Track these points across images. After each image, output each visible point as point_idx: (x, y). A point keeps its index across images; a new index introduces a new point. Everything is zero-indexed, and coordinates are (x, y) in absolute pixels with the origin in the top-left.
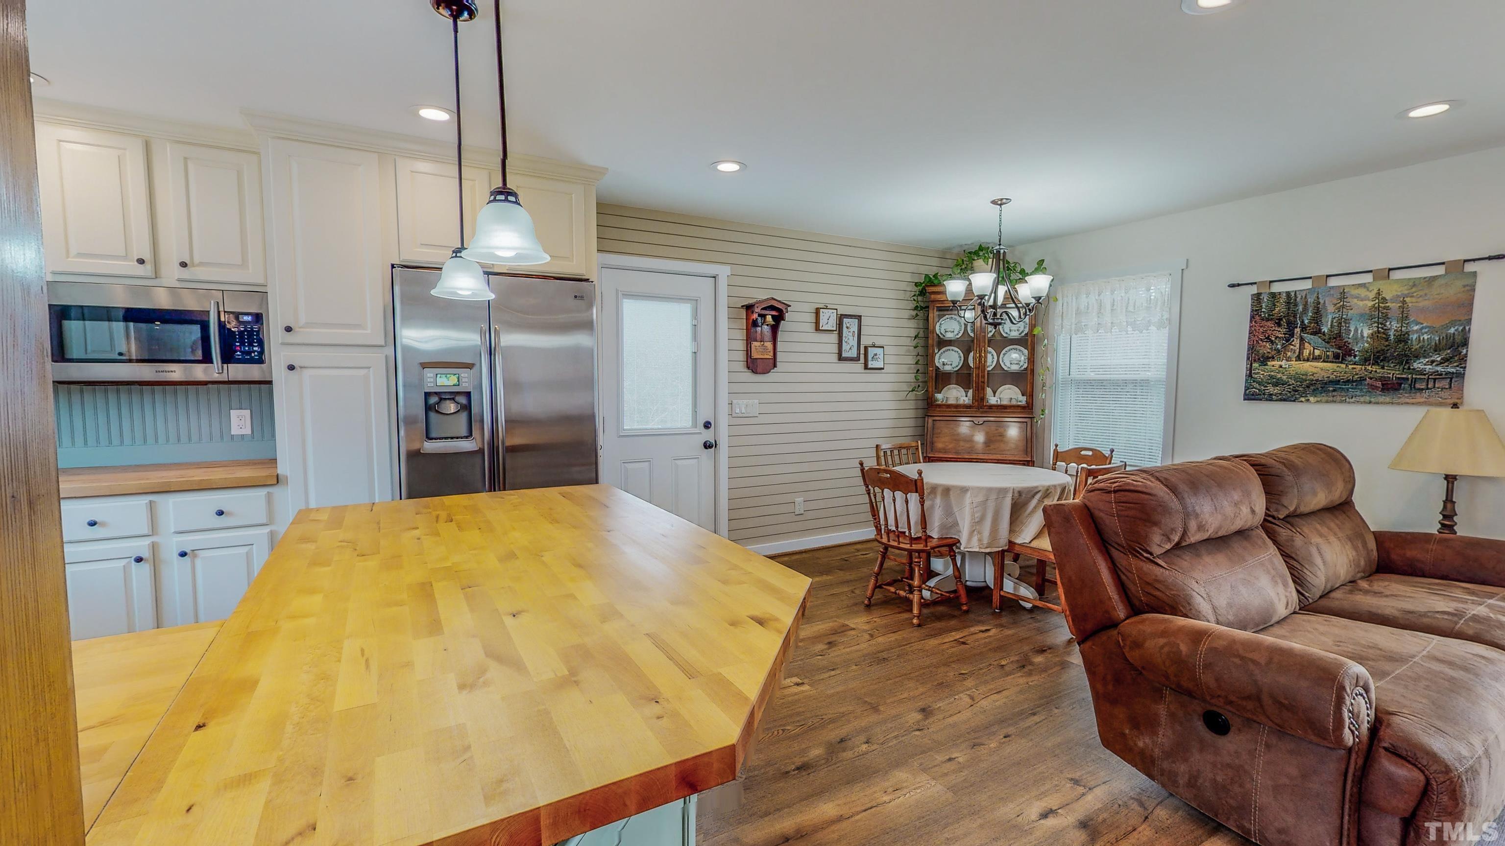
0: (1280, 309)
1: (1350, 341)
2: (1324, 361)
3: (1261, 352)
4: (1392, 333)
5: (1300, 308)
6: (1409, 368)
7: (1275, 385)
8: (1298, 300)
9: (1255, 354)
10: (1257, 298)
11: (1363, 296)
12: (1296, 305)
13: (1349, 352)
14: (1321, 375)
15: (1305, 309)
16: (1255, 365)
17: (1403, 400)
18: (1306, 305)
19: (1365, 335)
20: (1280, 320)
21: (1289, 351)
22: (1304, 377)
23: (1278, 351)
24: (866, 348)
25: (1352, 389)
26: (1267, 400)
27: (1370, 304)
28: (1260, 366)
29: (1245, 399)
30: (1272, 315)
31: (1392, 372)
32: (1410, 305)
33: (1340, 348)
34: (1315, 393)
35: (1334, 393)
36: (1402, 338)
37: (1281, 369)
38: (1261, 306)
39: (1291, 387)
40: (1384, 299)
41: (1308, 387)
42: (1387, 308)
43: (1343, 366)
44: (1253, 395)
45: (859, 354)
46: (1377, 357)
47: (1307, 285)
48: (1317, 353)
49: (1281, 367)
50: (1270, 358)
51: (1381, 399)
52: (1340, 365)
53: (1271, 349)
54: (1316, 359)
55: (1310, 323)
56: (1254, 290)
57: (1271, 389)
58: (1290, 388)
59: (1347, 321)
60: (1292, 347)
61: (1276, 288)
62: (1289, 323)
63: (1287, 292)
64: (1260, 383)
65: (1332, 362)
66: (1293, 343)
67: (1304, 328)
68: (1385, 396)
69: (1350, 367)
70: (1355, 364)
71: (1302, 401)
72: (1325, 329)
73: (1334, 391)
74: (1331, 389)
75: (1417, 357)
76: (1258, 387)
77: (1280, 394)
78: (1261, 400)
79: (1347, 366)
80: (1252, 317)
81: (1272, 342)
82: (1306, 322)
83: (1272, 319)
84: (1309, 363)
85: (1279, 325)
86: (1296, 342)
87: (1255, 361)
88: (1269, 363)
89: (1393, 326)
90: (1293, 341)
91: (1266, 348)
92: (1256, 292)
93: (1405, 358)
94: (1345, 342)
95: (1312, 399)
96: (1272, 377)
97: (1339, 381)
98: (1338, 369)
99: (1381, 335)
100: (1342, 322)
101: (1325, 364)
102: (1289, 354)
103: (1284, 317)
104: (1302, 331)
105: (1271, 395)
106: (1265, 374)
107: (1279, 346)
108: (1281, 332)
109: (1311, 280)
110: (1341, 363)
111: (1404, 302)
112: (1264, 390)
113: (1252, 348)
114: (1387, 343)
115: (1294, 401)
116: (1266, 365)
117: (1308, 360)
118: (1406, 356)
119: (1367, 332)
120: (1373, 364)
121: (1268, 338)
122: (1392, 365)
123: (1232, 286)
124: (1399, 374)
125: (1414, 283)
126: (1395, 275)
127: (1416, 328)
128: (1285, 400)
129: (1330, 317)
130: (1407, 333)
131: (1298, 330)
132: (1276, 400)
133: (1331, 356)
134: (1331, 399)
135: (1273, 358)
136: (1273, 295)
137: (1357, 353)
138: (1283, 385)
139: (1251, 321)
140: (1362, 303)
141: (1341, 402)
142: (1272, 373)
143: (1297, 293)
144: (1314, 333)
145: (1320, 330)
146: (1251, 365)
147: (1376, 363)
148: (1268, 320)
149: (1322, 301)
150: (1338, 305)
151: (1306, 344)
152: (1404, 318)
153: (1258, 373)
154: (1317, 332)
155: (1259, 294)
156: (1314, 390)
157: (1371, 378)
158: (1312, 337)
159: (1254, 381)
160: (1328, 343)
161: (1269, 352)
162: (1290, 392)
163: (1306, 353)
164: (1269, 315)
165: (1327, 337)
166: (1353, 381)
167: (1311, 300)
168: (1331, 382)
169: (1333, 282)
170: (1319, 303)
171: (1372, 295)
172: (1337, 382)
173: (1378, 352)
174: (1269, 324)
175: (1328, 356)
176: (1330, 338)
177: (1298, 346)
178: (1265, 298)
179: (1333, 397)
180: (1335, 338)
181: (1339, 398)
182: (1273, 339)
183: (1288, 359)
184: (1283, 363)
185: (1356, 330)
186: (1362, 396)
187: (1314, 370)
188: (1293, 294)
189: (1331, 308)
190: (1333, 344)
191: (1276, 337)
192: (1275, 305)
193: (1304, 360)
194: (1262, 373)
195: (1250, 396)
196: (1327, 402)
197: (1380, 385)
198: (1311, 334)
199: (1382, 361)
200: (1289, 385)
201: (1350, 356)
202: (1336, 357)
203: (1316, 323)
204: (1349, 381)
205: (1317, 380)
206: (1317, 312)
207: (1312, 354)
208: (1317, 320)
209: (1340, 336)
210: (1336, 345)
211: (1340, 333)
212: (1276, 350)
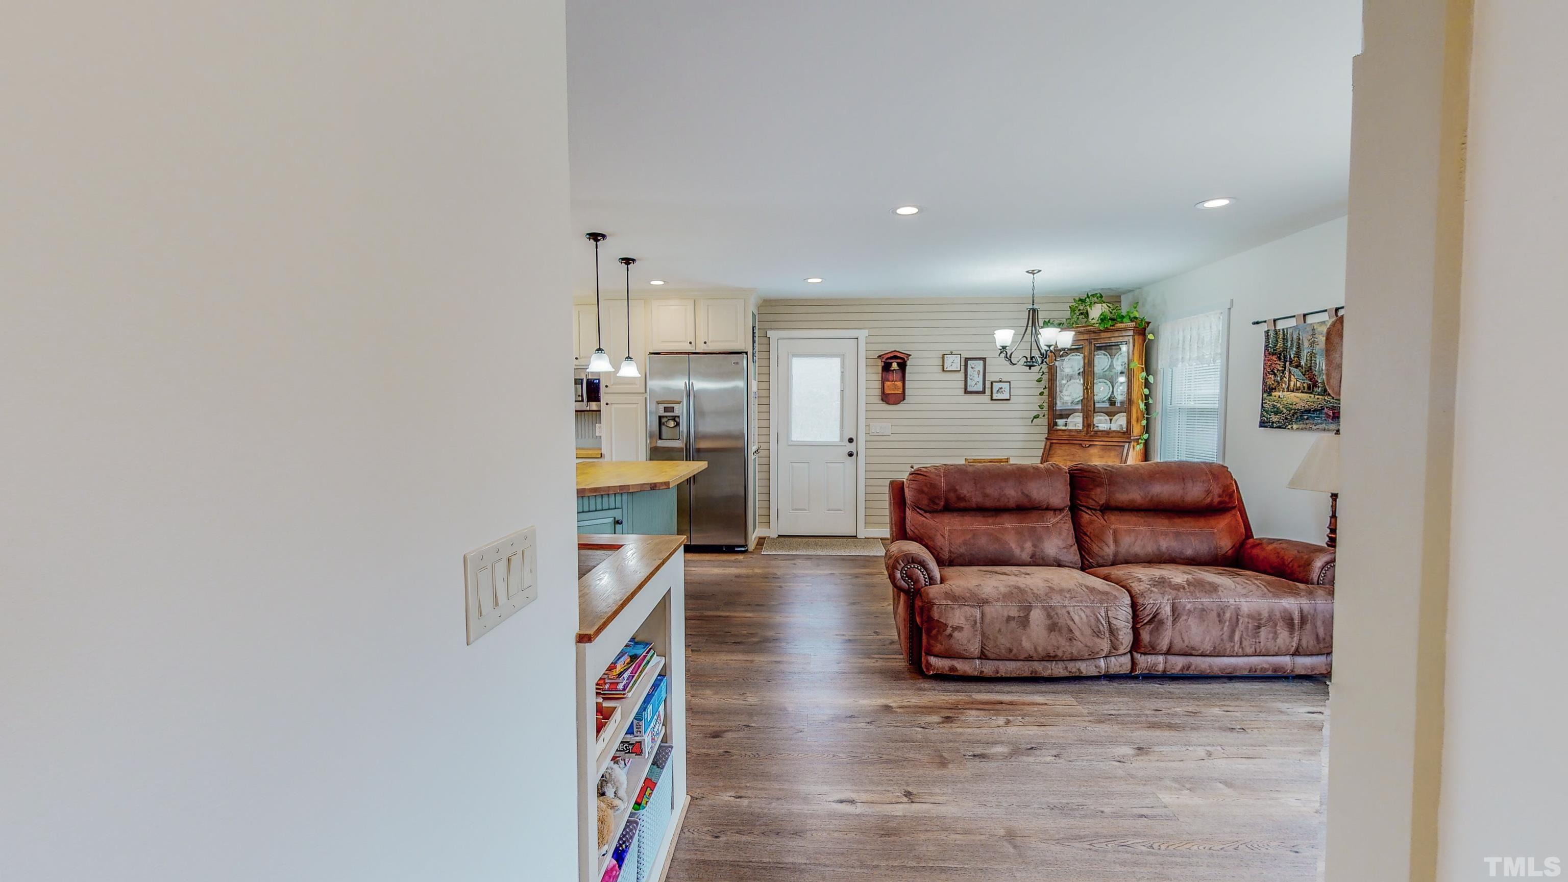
0: (1279, 344)
1: (1316, 374)
2: (1302, 392)
3: (1268, 383)
5: (1290, 344)
7: (1276, 414)
8: (1289, 336)
9: (1266, 386)
10: (1267, 335)
11: (1322, 332)
12: (1287, 342)
13: (1315, 385)
14: (1301, 405)
15: (1292, 345)
16: (1265, 395)
18: (1292, 341)
19: (1324, 369)
20: (1280, 354)
21: (1283, 383)
22: (1291, 406)
24: (992, 383)
25: (1317, 417)
28: (1268, 396)
29: (1260, 427)
30: (1276, 350)
33: (1310, 380)
34: (1296, 421)
35: (1307, 421)
37: (1279, 399)
38: (1270, 343)
41: (1293, 415)
43: (1312, 396)
45: (984, 388)
47: (1292, 323)
48: (1298, 384)
49: (1279, 397)
50: (1273, 389)
51: (1333, 427)
52: (1311, 395)
53: (1274, 380)
54: (1298, 389)
55: (1294, 357)
56: (1265, 327)
57: (1274, 418)
58: (1283, 417)
59: (1314, 355)
60: (1285, 379)
61: (1278, 325)
62: (1284, 357)
63: (1283, 329)
64: (1267, 412)
65: (1306, 393)
66: (1285, 376)
67: (1291, 362)
68: (1333, 423)
69: (1317, 397)
70: (1318, 395)
71: (1289, 429)
72: (1303, 363)
73: (1307, 419)
74: (1306, 417)
76: (1266, 417)
77: (1278, 422)
78: (1271, 427)
79: (1314, 396)
80: (1265, 352)
81: (1275, 375)
82: (1292, 356)
83: (1275, 354)
84: (1294, 394)
85: (1279, 359)
86: (1287, 375)
87: (1266, 392)
88: (1273, 394)
90: (1285, 373)
91: (1272, 380)
92: (1267, 329)
94: (1313, 375)
95: (1295, 426)
96: (1274, 406)
97: (1310, 410)
98: (1310, 400)
100: (1312, 355)
101: (1303, 395)
102: (1284, 385)
103: (1281, 351)
104: (1290, 364)
105: (1273, 423)
106: (1271, 403)
107: (1279, 379)
108: (1279, 365)
109: (1294, 319)
110: (1311, 393)
112: (1271, 418)
113: (1265, 381)
115: (1285, 428)
116: (1271, 395)
117: (1293, 391)
119: (1324, 366)
120: (1327, 394)
121: (1272, 371)
123: (1255, 323)
128: (1280, 428)
129: (1305, 352)
131: (1288, 363)
132: (1276, 428)
133: (1306, 387)
134: (1304, 426)
135: (1275, 389)
136: (1277, 332)
137: (1319, 385)
138: (1280, 413)
139: (1265, 355)
140: (1322, 339)
141: (1311, 429)
142: (1275, 403)
143: (1288, 330)
144: (1297, 367)
145: (1300, 363)
146: (1263, 396)
148: (1273, 354)
149: (1301, 338)
150: (1311, 341)
151: (1293, 377)
155: (1268, 331)
156: (1296, 419)
157: (1327, 408)
158: (1296, 369)
159: (1264, 412)
160: (1304, 375)
161: (1273, 384)
162: (1283, 420)
163: (1292, 384)
164: (1274, 350)
165: (1303, 370)
166: (1318, 410)
167: (1295, 337)
168: (1306, 411)
169: (1309, 320)
170: (1300, 340)
172: (1308, 411)
174: (1274, 358)
175: (1304, 387)
176: (1305, 372)
177: (1288, 377)
178: (1272, 333)
179: (1307, 424)
180: (1308, 371)
181: (1311, 426)
182: (1276, 372)
183: (1283, 390)
184: (1280, 394)
185: (1319, 363)
186: (1321, 424)
187: (1298, 400)
188: (1286, 331)
189: (1306, 344)
190: (1307, 376)
191: (1278, 370)
192: (1277, 341)
193: (1291, 391)
194: (1268, 403)
195: (1263, 424)
196: (1302, 429)
197: (1331, 414)
198: (1295, 367)
200: (1283, 414)
201: (1316, 387)
202: (1309, 388)
203: (1298, 357)
204: (1316, 410)
205: (1298, 410)
206: (1299, 348)
207: (1295, 385)
208: (1298, 355)
209: (1311, 369)
210: (1309, 377)
211: (1311, 366)
212: (1278, 382)
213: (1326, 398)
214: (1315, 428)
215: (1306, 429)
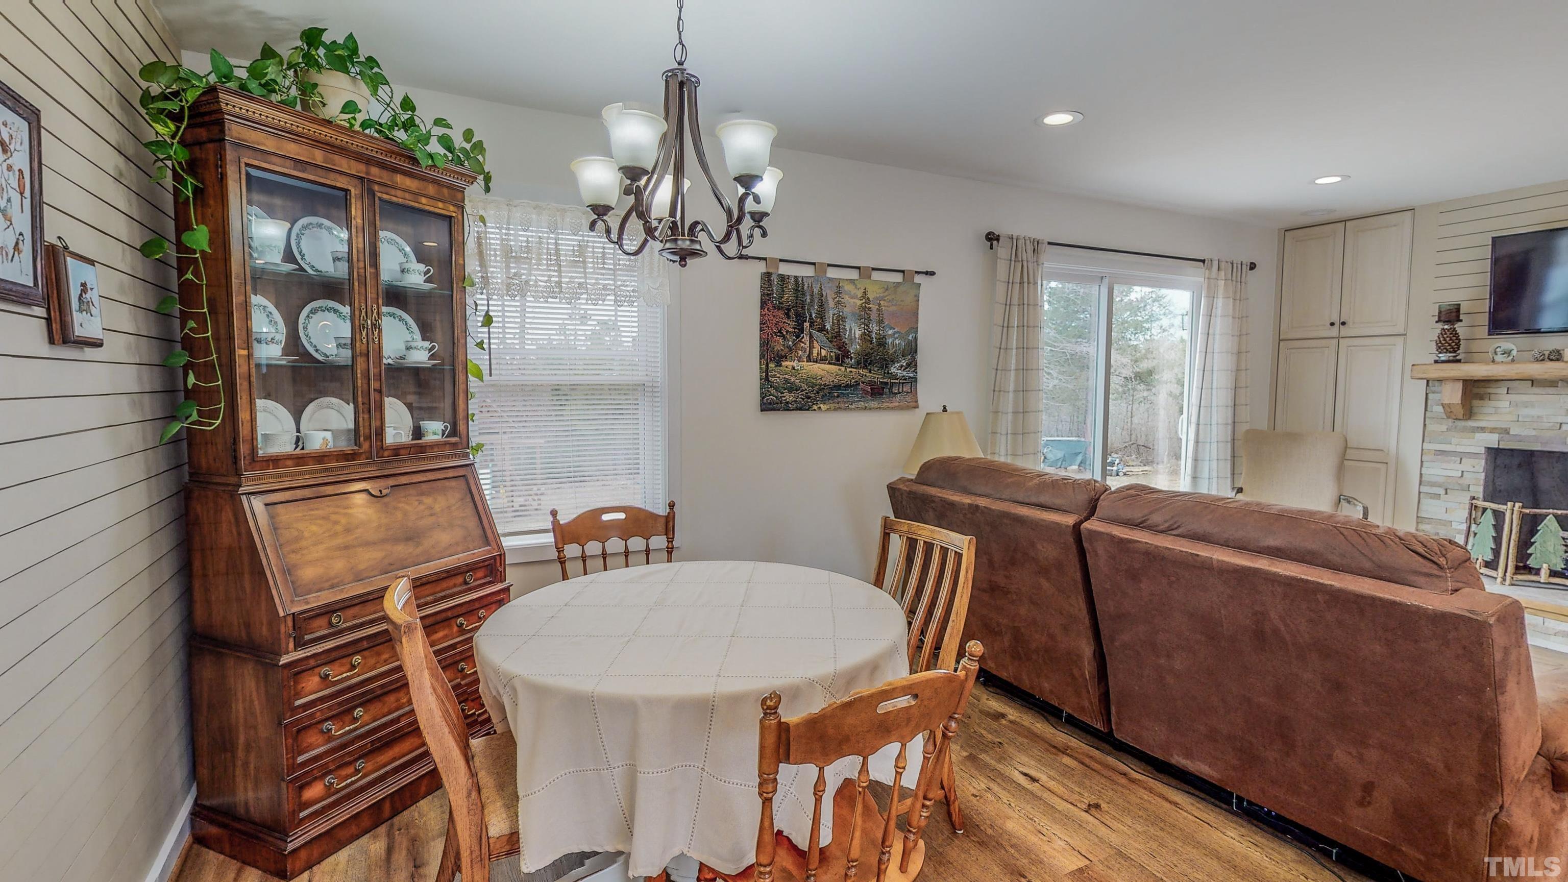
0: (788, 296)
1: (847, 342)
2: (830, 363)
3: (776, 349)
4: (874, 336)
5: (808, 298)
6: (888, 373)
7: (790, 392)
8: (805, 288)
9: (771, 351)
10: (767, 277)
11: (852, 293)
12: (804, 294)
13: (846, 354)
14: (828, 380)
15: (812, 300)
16: (772, 365)
17: (885, 405)
18: (812, 295)
19: (857, 336)
20: (789, 310)
21: (799, 350)
22: (814, 381)
23: (790, 349)
25: (851, 394)
26: (785, 410)
27: (859, 303)
28: (776, 366)
29: (762, 411)
30: (782, 303)
31: (876, 376)
32: (883, 308)
33: (839, 349)
34: (824, 399)
35: (839, 399)
36: (882, 343)
37: (794, 371)
38: (772, 290)
39: (804, 393)
40: (868, 298)
41: (818, 393)
42: (870, 309)
43: (843, 369)
44: (770, 404)
46: (865, 361)
47: (808, 271)
48: (824, 353)
49: (793, 368)
50: (783, 357)
51: (874, 404)
53: (784, 345)
54: (823, 360)
55: (816, 317)
56: (761, 267)
57: (789, 397)
58: (802, 395)
59: (843, 319)
60: (803, 345)
61: (784, 269)
62: (797, 315)
63: (795, 277)
64: (776, 389)
65: (834, 364)
66: (803, 340)
67: (812, 324)
68: (873, 400)
69: (848, 370)
70: (851, 367)
71: (815, 410)
72: (828, 327)
73: (838, 396)
74: (836, 394)
75: (893, 362)
76: (775, 394)
77: (796, 401)
78: (779, 410)
79: (846, 369)
80: (763, 304)
81: (783, 336)
82: (814, 315)
83: (782, 308)
84: (818, 365)
85: (789, 317)
86: (806, 339)
87: (771, 360)
88: (783, 364)
89: (874, 328)
90: (803, 337)
91: (779, 345)
92: (765, 271)
93: (885, 363)
94: (844, 342)
95: (822, 406)
96: (786, 381)
97: (841, 386)
98: (839, 372)
99: (866, 337)
100: (840, 319)
101: (830, 366)
102: (800, 353)
103: (793, 307)
104: (811, 326)
105: (787, 403)
106: (781, 377)
107: (790, 343)
108: (789, 326)
109: (813, 267)
110: (841, 366)
111: (879, 305)
112: (781, 397)
113: (765, 345)
114: (871, 346)
115: (808, 410)
116: (780, 366)
117: (816, 362)
118: (885, 360)
119: (858, 333)
120: (863, 368)
121: (780, 332)
122: (876, 369)
123: (741, 256)
124: (881, 378)
125: (886, 287)
126: (876, 276)
127: (890, 332)
128: (800, 409)
129: (831, 312)
130: (884, 337)
131: (807, 325)
132: (793, 410)
133: (834, 357)
134: (837, 406)
135: (786, 357)
136: (782, 278)
137: (852, 355)
138: (797, 390)
139: (762, 308)
140: (852, 303)
141: (847, 409)
142: (787, 376)
143: (804, 279)
144: (820, 330)
145: (824, 326)
146: (767, 365)
147: (865, 367)
148: (777, 308)
149: (824, 293)
150: (836, 300)
151: (815, 342)
152: (880, 322)
153: (774, 376)
154: (822, 329)
155: (768, 274)
156: (823, 396)
157: (863, 383)
158: (818, 334)
159: (771, 387)
160: (831, 342)
161: (782, 350)
162: (803, 399)
163: (815, 352)
164: (780, 303)
165: (830, 336)
166: (851, 386)
167: (816, 291)
168: (835, 386)
169: (832, 273)
170: (822, 296)
171: (860, 293)
172: (838, 387)
173: (866, 355)
174: (780, 313)
175: (831, 358)
176: (832, 337)
177: (808, 343)
178: (774, 278)
179: (839, 403)
180: (836, 337)
181: (842, 405)
182: (785, 333)
183: (800, 359)
184: (795, 364)
185: (851, 330)
186: (859, 402)
187: (822, 373)
188: (800, 280)
189: (831, 304)
190: (835, 344)
191: (787, 332)
192: (783, 291)
193: (814, 362)
194: (778, 375)
195: (767, 406)
196: (835, 409)
197: (869, 390)
198: (818, 331)
199: (869, 364)
200: (802, 391)
201: (848, 358)
202: (837, 358)
203: (821, 318)
204: (848, 386)
205: (825, 385)
206: (821, 306)
207: (819, 354)
208: (821, 315)
209: (839, 336)
210: (837, 345)
211: (839, 332)
212: (789, 347)
213: (861, 371)
214: (853, 406)
215: (840, 408)
